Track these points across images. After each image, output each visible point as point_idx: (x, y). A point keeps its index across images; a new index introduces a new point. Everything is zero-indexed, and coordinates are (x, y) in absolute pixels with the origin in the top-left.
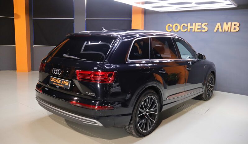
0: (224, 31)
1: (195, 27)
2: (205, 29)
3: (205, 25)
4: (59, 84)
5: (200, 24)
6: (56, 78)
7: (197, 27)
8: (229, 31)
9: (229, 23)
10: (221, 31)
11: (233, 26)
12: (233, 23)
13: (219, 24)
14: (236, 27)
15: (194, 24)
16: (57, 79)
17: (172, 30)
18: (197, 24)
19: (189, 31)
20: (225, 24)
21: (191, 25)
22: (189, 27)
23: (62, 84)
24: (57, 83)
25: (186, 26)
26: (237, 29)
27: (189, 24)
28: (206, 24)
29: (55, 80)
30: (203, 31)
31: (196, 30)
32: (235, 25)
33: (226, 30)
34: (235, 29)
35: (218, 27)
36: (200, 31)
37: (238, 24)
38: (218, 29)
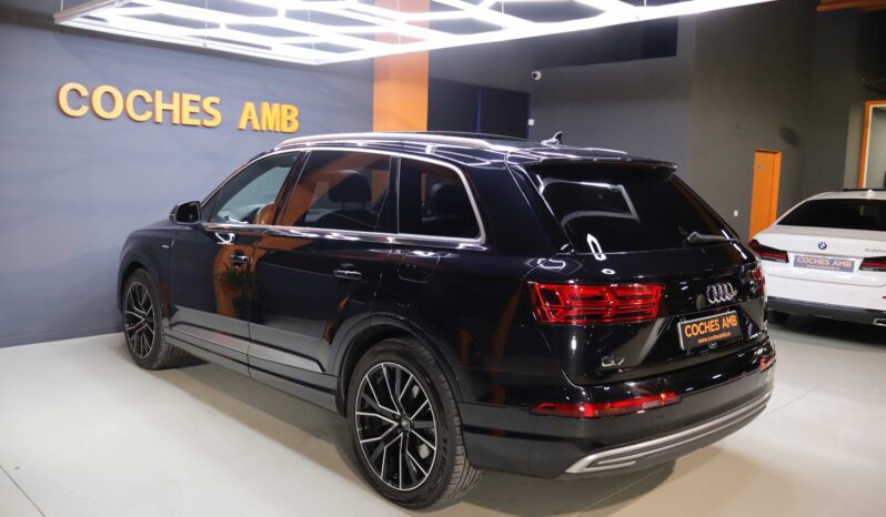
0: (264, 128)
1: (183, 107)
2: (211, 117)
3: (213, 104)
4: (717, 333)
5: (197, 98)
6: (703, 321)
7: (187, 108)
8: (278, 129)
9: (276, 107)
10: (259, 128)
11: (285, 117)
12: (285, 107)
13: (250, 106)
14: (292, 117)
15: (176, 96)
16: (707, 321)
17: (92, 110)
18: (187, 97)
19: (159, 118)
20: (265, 105)
21: (168, 99)
22: (160, 106)
23: (726, 330)
24: (711, 334)
25: (148, 99)
26: (295, 126)
27: (159, 94)
28: (217, 100)
29: (703, 328)
30: (207, 123)
31: (187, 120)
32: (289, 111)
33: (271, 127)
34: (289, 124)
35: (250, 115)
36: (197, 122)
37: (295, 111)
38: (249, 120)
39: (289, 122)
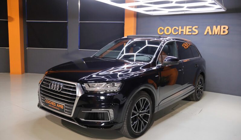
0: (213, 34)
1: (186, 30)
2: (195, 32)
3: (195, 28)
5: (191, 27)
7: (188, 30)
8: (219, 34)
9: (219, 27)
10: (211, 34)
11: (222, 30)
12: (222, 27)
13: (208, 28)
14: (225, 30)
15: (185, 27)
17: (164, 33)
18: (188, 27)
19: (180, 33)
20: (214, 27)
21: (182, 28)
22: (180, 30)
25: (177, 29)
26: (227, 32)
27: (180, 27)
28: (197, 27)
30: (193, 34)
31: (187, 33)
32: (224, 28)
33: (216, 33)
34: (224, 32)
35: (208, 30)
36: (190, 34)
37: (227, 27)
38: (208, 32)
39: (224, 31)
